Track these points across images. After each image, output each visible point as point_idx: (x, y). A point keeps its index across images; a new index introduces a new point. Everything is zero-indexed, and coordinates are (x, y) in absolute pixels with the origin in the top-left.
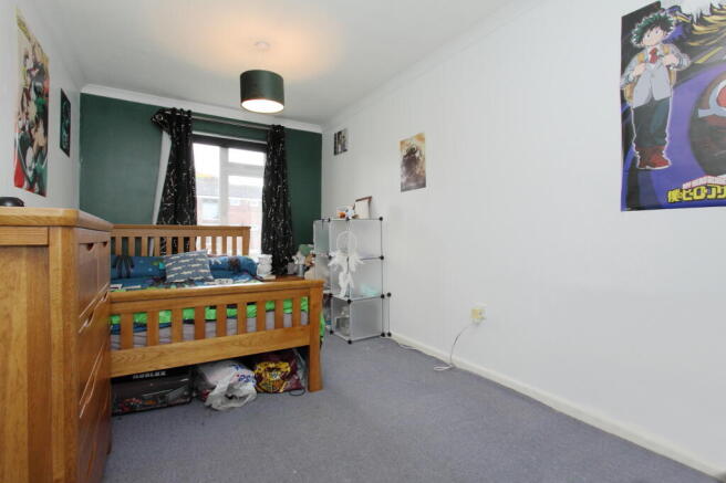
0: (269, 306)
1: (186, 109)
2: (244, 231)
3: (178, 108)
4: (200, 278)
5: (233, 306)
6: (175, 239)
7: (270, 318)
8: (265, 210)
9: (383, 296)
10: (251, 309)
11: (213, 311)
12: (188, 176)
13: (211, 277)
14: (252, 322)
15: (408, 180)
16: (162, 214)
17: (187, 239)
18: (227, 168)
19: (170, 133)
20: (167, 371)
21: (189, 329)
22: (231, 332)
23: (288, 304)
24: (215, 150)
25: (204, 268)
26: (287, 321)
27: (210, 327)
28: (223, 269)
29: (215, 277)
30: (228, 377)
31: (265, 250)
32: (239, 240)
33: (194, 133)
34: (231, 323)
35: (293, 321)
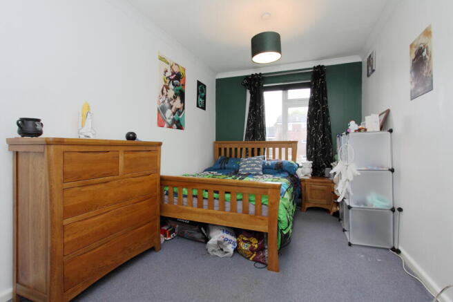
0: (239, 197)
1: (258, 73)
2: (293, 144)
3: (254, 73)
4: (255, 173)
5: (217, 192)
6: (253, 149)
7: (240, 205)
8: (309, 129)
9: (393, 210)
10: (228, 196)
11: (207, 193)
12: (260, 111)
13: (261, 173)
14: (228, 205)
15: (416, 86)
16: (247, 135)
17: (259, 149)
18: (287, 103)
19: (250, 89)
20: (190, 221)
21: (195, 201)
22: (216, 208)
23: (253, 198)
24: (279, 93)
25: (259, 167)
26: (252, 209)
27: (205, 203)
28: (272, 169)
29: (264, 173)
30: (219, 235)
31: (309, 158)
32: (290, 150)
33: (264, 85)
34: (216, 202)
35: (256, 210)
